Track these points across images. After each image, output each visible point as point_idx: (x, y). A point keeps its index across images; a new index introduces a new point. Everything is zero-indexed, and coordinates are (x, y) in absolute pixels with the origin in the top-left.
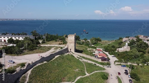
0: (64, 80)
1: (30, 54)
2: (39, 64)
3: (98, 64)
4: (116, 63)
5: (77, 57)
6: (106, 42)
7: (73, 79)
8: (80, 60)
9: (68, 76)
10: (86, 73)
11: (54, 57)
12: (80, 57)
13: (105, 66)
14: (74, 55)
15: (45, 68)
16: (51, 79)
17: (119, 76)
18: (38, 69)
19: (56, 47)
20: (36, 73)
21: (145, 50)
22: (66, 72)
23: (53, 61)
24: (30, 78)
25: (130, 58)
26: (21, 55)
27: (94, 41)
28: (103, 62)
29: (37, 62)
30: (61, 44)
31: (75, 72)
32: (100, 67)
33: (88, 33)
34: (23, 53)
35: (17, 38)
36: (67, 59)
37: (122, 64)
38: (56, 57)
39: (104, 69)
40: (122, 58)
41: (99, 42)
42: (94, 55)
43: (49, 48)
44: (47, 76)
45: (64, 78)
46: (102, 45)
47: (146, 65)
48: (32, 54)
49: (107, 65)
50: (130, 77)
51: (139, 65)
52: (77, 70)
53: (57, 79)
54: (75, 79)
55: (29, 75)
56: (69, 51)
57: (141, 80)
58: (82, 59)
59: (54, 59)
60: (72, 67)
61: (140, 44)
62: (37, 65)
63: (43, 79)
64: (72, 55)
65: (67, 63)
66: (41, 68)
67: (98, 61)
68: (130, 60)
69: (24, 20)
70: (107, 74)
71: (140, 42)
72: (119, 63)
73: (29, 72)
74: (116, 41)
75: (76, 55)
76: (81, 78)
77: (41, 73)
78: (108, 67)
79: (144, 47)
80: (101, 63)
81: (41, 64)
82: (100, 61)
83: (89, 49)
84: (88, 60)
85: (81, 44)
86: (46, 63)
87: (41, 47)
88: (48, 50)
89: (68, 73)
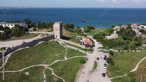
0: (42, 62)
1: (16, 40)
2: (21, 49)
3: (82, 50)
4: (99, 50)
5: (62, 44)
6: (99, 30)
7: (50, 62)
8: (64, 46)
9: (46, 59)
10: (65, 57)
11: (38, 43)
12: (65, 43)
13: (87, 52)
14: (59, 41)
15: (26, 52)
16: (29, 61)
17: (97, 61)
18: (18, 53)
19: (44, 34)
20: (16, 56)
21: (132, 37)
22: (46, 56)
23: (36, 46)
24: (9, 60)
25: (114, 45)
26: (7, 41)
27: (87, 29)
28: (87, 48)
29: (18, 47)
30: (50, 31)
31: (55, 56)
32: (82, 53)
33: (84, 21)
34: (9, 39)
35: (7, 25)
36: (51, 45)
37: (104, 50)
38: (40, 43)
39: (85, 55)
40: (107, 45)
41: (92, 30)
42: (80, 42)
43: (36, 35)
44: (26, 59)
45: (41, 61)
46: (94, 33)
47: (126, 51)
48: (17, 40)
49: (89, 51)
50: (106, 61)
51: (120, 51)
52: (57, 55)
53: (34, 62)
54: (52, 62)
55: (8, 58)
56: (55, 37)
57: (115, 64)
58: (66, 45)
59: (38, 44)
60: (54, 52)
61: (128, 32)
62: (19, 49)
63: (22, 61)
64: (57, 41)
65: (50, 48)
66: (22, 52)
67: (82, 47)
68: (114, 47)
69: (25, 8)
70: (86, 58)
71: (128, 30)
72: (102, 50)
73: (9, 55)
74: (108, 29)
75: (61, 42)
76: (58, 61)
77: (21, 57)
78: (90, 53)
79: (131, 35)
80: (85, 49)
81: (23, 48)
82: (84, 47)
83: (78, 36)
84: (72, 46)
85: (74, 32)
86: (27, 48)
87: (29, 33)
88: (34, 37)
89: (48, 57)
